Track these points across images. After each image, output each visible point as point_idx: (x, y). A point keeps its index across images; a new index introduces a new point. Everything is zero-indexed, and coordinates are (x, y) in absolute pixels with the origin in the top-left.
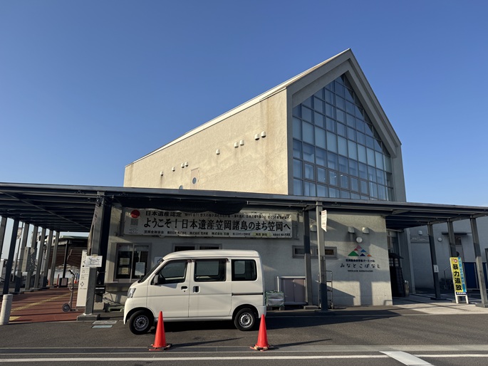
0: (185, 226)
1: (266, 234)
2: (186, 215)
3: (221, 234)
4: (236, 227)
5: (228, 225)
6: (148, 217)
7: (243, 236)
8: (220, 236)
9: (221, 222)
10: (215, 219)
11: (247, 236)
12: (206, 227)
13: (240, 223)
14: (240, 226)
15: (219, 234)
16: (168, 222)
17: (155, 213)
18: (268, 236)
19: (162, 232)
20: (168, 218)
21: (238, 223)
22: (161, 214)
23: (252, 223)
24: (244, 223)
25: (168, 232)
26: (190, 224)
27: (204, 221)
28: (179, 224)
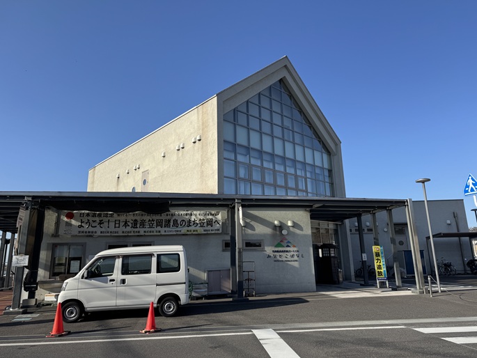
0: (117, 225)
1: (197, 231)
2: (118, 215)
3: (153, 232)
4: (167, 225)
5: (159, 224)
6: (81, 218)
7: (175, 233)
8: (152, 234)
9: (153, 220)
10: (147, 218)
11: (179, 233)
12: (138, 226)
13: (172, 221)
14: (172, 224)
15: (150, 232)
16: (101, 223)
17: (88, 215)
18: (199, 232)
19: (96, 232)
20: (101, 219)
21: (169, 221)
22: (94, 215)
23: (183, 220)
24: (175, 221)
25: (101, 232)
26: (122, 224)
27: (136, 220)
28: (112, 224)
